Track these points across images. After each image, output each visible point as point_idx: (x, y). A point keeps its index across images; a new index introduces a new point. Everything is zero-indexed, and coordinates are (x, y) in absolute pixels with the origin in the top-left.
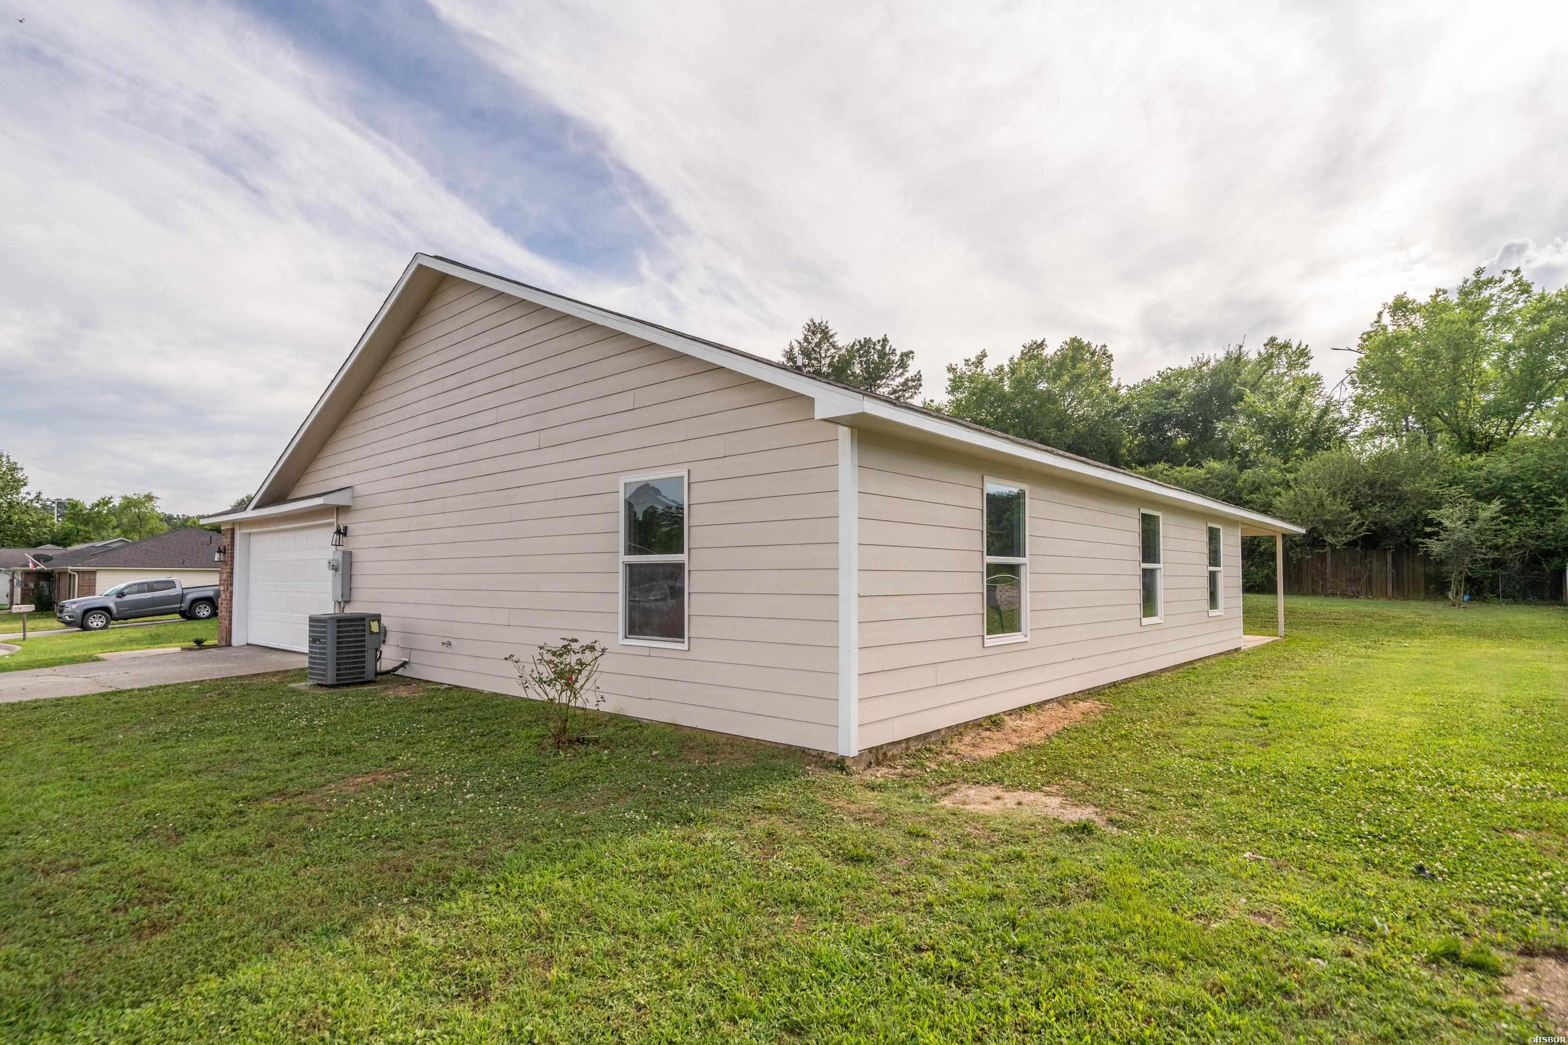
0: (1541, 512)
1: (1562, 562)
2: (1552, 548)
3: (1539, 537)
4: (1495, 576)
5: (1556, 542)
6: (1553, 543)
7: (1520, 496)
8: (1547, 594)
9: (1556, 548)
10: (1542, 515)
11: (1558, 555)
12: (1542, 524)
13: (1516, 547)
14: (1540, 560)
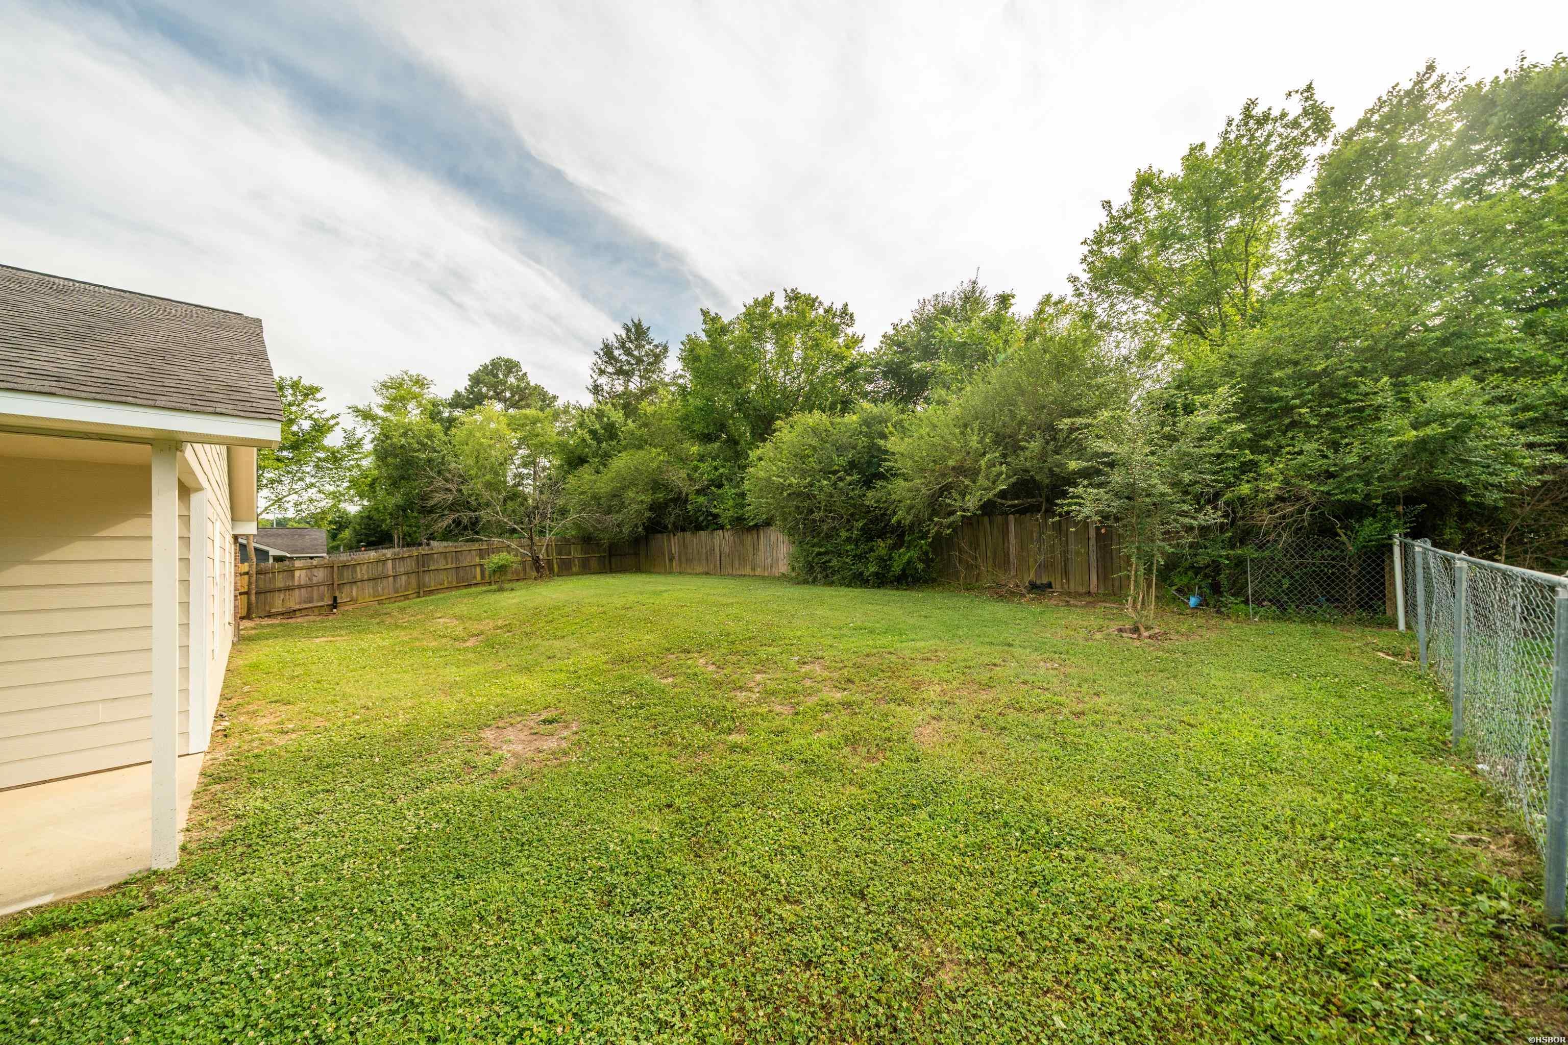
0: (1333, 423)
1: (1384, 528)
2: (1357, 498)
3: (1330, 475)
4: (1240, 563)
5: (1368, 483)
6: (1360, 486)
7: (1290, 394)
8: (1352, 594)
9: (1368, 496)
10: (1336, 430)
11: (1373, 513)
12: (1335, 446)
13: (1280, 499)
14: (1333, 525)
